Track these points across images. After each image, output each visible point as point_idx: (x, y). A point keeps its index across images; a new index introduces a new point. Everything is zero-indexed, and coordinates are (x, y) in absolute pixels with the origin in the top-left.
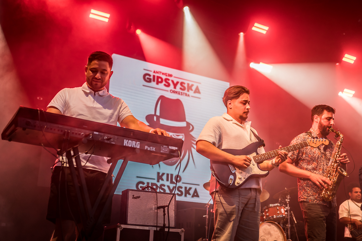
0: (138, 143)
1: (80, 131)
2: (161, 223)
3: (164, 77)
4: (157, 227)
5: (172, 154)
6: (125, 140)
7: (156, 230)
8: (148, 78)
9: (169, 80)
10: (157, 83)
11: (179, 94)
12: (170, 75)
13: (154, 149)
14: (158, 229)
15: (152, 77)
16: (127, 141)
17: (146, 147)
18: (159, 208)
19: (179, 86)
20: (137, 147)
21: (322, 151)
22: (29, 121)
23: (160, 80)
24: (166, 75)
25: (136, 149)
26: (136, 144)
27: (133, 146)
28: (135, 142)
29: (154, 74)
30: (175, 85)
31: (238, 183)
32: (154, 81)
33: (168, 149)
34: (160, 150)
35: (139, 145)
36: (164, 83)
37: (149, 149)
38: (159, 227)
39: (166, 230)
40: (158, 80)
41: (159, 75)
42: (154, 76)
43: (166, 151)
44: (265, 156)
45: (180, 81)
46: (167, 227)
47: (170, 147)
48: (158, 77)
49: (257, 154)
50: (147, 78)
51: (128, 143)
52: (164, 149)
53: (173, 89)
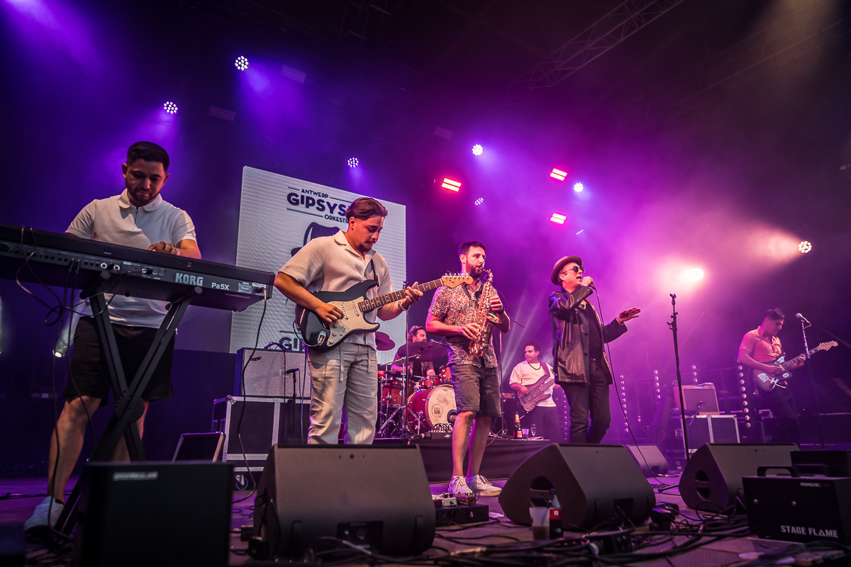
0: (199, 278)
1: (99, 260)
2: (290, 393)
3: (316, 198)
4: (284, 398)
5: (257, 294)
6: (178, 274)
7: (283, 402)
8: (294, 199)
9: (323, 202)
10: (307, 207)
11: (337, 220)
12: (326, 196)
13: (227, 286)
14: (287, 400)
15: (299, 198)
16: (181, 275)
17: (214, 285)
18: (289, 372)
19: (337, 210)
20: (198, 284)
21: (473, 298)
22: (6, 244)
23: (311, 202)
24: (319, 196)
25: (196, 288)
26: (196, 280)
27: (191, 283)
28: (195, 277)
29: (303, 194)
30: (332, 209)
31: (330, 343)
32: (302, 203)
33: (250, 287)
34: (237, 288)
35: (201, 281)
36: (316, 205)
37: (218, 287)
38: (287, 398)
39: (298, 401)
40: (309, 202)
41: (309, 195)
42: (302, 197)
43: (248, 291)
44: (375, 302)
45: (339, 203)
46: (298, 398)
47: (254, 285)
48: (308, 198)
49: (366, 298)
50: (292, 199)
51: (182, 278)
52: (244, 287)
53: (329, 214)
